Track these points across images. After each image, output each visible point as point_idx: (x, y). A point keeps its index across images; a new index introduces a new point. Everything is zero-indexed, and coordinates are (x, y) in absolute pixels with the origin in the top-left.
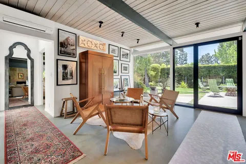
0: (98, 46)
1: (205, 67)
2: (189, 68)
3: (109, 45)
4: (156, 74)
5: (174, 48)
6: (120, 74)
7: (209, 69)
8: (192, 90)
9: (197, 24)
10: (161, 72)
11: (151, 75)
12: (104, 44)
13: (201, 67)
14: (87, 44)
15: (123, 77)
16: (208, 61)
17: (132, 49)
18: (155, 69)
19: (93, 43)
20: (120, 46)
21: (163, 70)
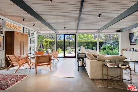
0: (17, 28)
1: (68, 42)
2: (62, 42)
3: (24, 28)
4: (47, 44)
5: (57, 34)
6: (30, 44)
7: (70, 43)
8: (63, 52)
9: (65, 28)
10: (49, 44)
11: (44, 45)
12: (20, 27)
13: (66, 42)
14: (10, 26)
15: (31, 46)
16: (70, 39)
17: (36, 31)
18: (46, 42)
19: (14, 26)
20: (30, 29)
21: (50, 42)
